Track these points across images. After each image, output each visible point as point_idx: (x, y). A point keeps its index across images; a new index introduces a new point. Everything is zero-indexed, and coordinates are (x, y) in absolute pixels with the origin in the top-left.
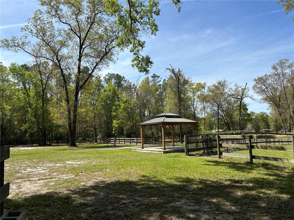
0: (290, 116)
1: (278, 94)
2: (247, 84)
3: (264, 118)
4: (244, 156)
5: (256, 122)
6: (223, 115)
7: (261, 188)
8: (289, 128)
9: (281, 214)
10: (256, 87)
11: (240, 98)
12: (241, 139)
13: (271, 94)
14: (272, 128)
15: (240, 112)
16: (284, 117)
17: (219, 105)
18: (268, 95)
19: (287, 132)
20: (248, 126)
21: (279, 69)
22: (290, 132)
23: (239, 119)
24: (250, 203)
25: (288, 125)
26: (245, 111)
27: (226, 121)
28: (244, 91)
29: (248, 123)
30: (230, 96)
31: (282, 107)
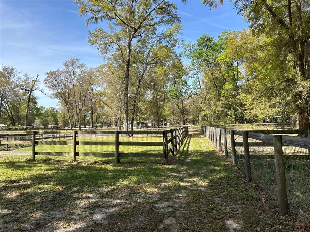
0: (77, 113)
1: (68, 91)
2: (38, 76)
3: (53, 114)
4: (26, 153)
5: (45, 117)
6: (8, 107)
7: (39, 184)
8: (75, 124)
9: (54, 205)
10: (48, 81)
11: (30, 90)
12: (26, 135)
13: (62, 90)
14: (60, 124)
15: (28, 106)
16: (72, 113)
17: (3, 95)
18: (58, 90)
19: (73, 128)
20: (36, 121)
21: (70, 68)
22: (76, 128)
23: (27, 113)
24: (25, 201)
25: (75, 121)
26: (34, 105)
27: (11, 115)
28: (34, 83)
29: (37, 118)
30: (18, 86)
31: (70, 104)
